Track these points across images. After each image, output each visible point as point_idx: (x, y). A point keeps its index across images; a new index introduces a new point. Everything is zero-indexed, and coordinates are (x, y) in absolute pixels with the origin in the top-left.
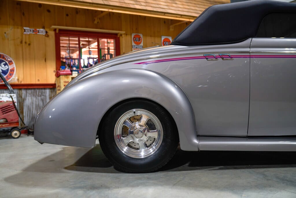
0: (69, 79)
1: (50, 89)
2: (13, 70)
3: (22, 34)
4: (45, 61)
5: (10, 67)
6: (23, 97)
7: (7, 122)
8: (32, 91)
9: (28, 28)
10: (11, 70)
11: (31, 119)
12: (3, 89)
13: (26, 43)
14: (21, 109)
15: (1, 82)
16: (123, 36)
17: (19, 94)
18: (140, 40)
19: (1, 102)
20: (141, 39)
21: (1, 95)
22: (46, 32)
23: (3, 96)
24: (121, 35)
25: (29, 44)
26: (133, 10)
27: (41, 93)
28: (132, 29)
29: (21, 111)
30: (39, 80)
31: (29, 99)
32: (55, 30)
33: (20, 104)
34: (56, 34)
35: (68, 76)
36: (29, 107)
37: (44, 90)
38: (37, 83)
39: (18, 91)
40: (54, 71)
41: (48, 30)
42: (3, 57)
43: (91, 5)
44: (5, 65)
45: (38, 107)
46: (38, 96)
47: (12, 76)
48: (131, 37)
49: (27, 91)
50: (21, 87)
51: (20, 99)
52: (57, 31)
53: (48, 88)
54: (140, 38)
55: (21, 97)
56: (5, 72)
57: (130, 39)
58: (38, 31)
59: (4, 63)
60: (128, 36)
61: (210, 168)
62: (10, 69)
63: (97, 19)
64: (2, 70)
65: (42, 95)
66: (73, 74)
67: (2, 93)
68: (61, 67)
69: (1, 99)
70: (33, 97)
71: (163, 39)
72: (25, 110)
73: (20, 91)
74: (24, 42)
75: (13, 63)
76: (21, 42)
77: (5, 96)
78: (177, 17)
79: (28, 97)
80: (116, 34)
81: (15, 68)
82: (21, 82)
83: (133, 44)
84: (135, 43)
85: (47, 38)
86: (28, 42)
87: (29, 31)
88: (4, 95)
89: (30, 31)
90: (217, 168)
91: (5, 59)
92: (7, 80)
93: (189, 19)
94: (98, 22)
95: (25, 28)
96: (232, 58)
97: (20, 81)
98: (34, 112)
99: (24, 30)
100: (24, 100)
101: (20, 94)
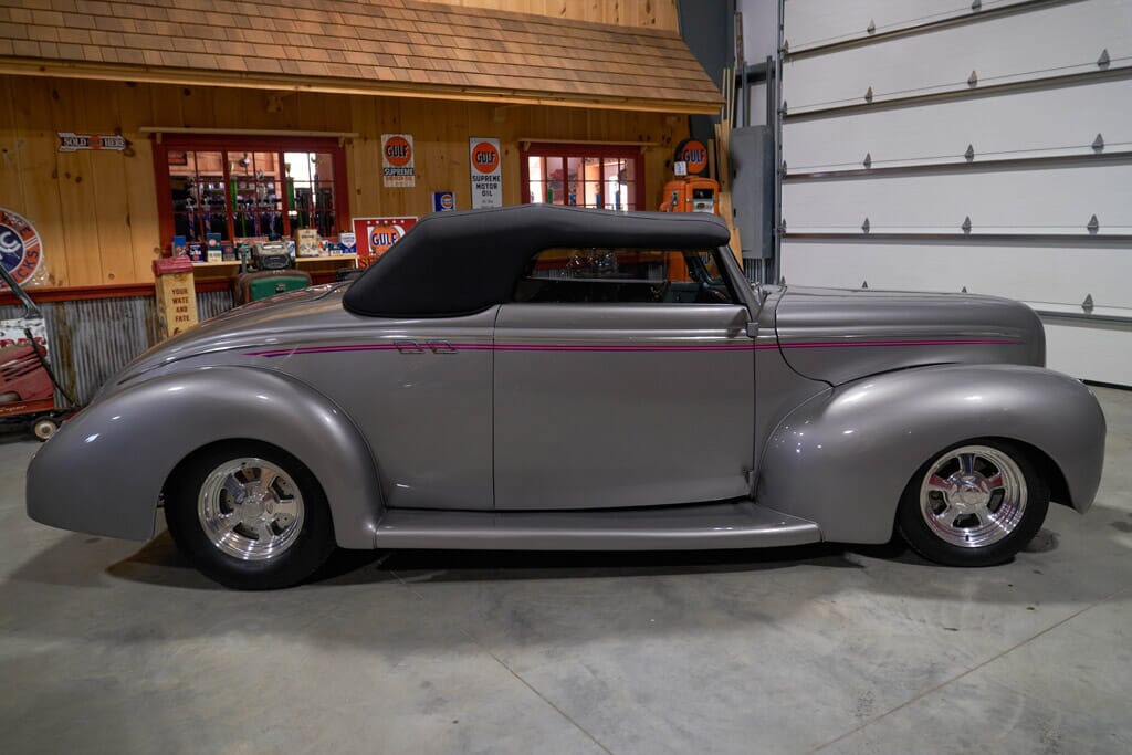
0: (186, 283)
1: (146, 297)
2: (34, 253)
3: (56, 151)
4: (129, 223)
5: (27, 246)
6: (69, 322)
7: (18, 400)
8: (95, 305)
9: (72, 135)
10: (28, 252)
11: (96, 380)
12: (10, 304)
13: (68, 175)
14: (65, 356)
15: (3, 287)
16: (355, 142)
17: (58, 317)
18: (404, 152)
19: (4, 343)
20: (409, 150)
21: (4, 323)
22: (128, 143)
23: (8, 327)
24: (350, 141)
25: (79, 180)
26: (369, 84)
27: (121, 310)
28: (383, 122)
29: (65, 360)
30: (111, 276)
31: (85, 328)
32: (152, 136)
33: (61, 340)
34: (155, 146)
35: (184, 275)
36: (87, 348)
37: (128, 303)
38: (108, 283)
39: (54, 307)
40: (156, 249)
41: (130, 137)
42: (5, 219)
43: (244, 76)
44: (9, 240)
45: (113, 348)
46: (113, 318)
47: (33, 269)
48: (379, 145)
49: (80, 306)
50: (60, 298)
51: (61, 328)
52: (159, 141)
53: (140, 297)
54: (405, 147)
55: (65, 324)
56: (11, 260)
57: (375, 149)
58: (103, 140)
59: (8, 233)
60: (368, 142)
61: (418, 575)
62: (25, 250)
63: (277, 99)
64: (3, 254)
65: (123, 315)
66: (210, 259)
67: (7, 318)
68: (172, 240)
69: (3, 334)
70: (97, 323)
71: (474, 145)
72: (77, 356)
73: (60, 308)
74: (61, 173)
75: (33, 234)
76: (55, 175)
77: (15, 327)
78: (501, 96)
79: (82, 324)
80: (336, 140)
81: (41, 245)
82: (61, 283)
83: (386, 164)
84: (390, 161)
85: (128, 159)
86: (75, 175)
87: (76, 142)
88: (12, 322)
89: (79, 142)
90: (429, 576)
91: (10, 224)
92: (21, 281)
93: (539, 99)
94: (279, 109)
95: (62, 135)
96: (453, 349)
97: (57, 282)
98: (104, 361)
99: (59, 141)
100: (72, 331)
101: (61, 314)
